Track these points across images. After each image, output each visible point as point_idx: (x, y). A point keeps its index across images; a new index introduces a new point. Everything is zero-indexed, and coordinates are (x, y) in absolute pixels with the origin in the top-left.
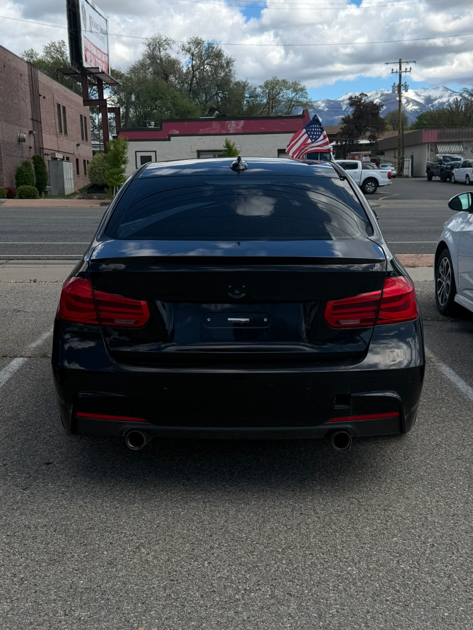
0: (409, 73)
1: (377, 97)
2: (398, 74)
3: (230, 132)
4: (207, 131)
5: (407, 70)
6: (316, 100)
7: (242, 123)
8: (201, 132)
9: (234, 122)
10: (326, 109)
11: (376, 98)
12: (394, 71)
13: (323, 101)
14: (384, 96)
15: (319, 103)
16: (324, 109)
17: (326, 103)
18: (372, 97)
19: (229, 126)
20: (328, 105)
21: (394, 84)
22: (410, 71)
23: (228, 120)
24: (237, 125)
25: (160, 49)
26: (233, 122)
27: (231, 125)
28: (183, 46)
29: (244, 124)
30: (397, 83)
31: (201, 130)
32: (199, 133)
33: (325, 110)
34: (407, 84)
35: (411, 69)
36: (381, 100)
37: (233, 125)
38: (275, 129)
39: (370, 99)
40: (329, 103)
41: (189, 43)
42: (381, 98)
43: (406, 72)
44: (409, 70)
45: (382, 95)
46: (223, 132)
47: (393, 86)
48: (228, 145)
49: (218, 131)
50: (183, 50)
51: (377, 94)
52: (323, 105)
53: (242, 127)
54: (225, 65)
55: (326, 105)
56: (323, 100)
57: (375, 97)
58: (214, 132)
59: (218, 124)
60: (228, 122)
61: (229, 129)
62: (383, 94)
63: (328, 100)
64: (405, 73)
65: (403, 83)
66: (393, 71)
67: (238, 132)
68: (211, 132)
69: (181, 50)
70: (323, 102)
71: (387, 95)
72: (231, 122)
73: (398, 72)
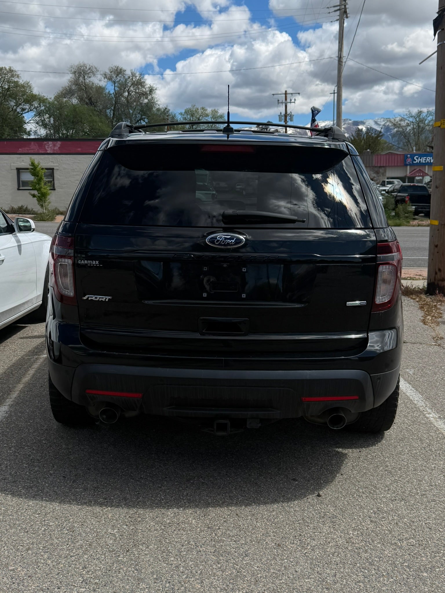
0: (294, 103)
2: (284, 105)
3: (48, 152)
4: (25, 150)
5: (291, 101)
7: (59, 143)
8: (20, 151)
9: (52, 142)
12: (281, 101)
19: (46, 147)
21: (281, 113)
22: (294, 102)
23: (45, 141)
24: (54, 146)
25: (84, 77)
26: (50, 143)
27: (49, 146)
28: (105, 75)
29: (61, 145)
30: (283, 113)
31: (20, 149)
32: (18, 152)
35: (295, 100)
37: (51, 146)
38: (91, 151)
41: (111, 72)
43: (291, 102)
44: (294, 101)
46: (41, 152)
47: (279, 116)
48: (33, 164)
49: (36, 151)
50: (104, 78)
53: (59, 148)
54: (148, 92)
58: (32, 151)
59: (36, 144)
60: (45, 142)
61: (47, 149)
64: (289, 104)
65: (288, 112)
66: (279, 102)
67: (55, 152)
68: (30, 152)
69: (103, 79)
72: (48, 143)
73: (284, 103)
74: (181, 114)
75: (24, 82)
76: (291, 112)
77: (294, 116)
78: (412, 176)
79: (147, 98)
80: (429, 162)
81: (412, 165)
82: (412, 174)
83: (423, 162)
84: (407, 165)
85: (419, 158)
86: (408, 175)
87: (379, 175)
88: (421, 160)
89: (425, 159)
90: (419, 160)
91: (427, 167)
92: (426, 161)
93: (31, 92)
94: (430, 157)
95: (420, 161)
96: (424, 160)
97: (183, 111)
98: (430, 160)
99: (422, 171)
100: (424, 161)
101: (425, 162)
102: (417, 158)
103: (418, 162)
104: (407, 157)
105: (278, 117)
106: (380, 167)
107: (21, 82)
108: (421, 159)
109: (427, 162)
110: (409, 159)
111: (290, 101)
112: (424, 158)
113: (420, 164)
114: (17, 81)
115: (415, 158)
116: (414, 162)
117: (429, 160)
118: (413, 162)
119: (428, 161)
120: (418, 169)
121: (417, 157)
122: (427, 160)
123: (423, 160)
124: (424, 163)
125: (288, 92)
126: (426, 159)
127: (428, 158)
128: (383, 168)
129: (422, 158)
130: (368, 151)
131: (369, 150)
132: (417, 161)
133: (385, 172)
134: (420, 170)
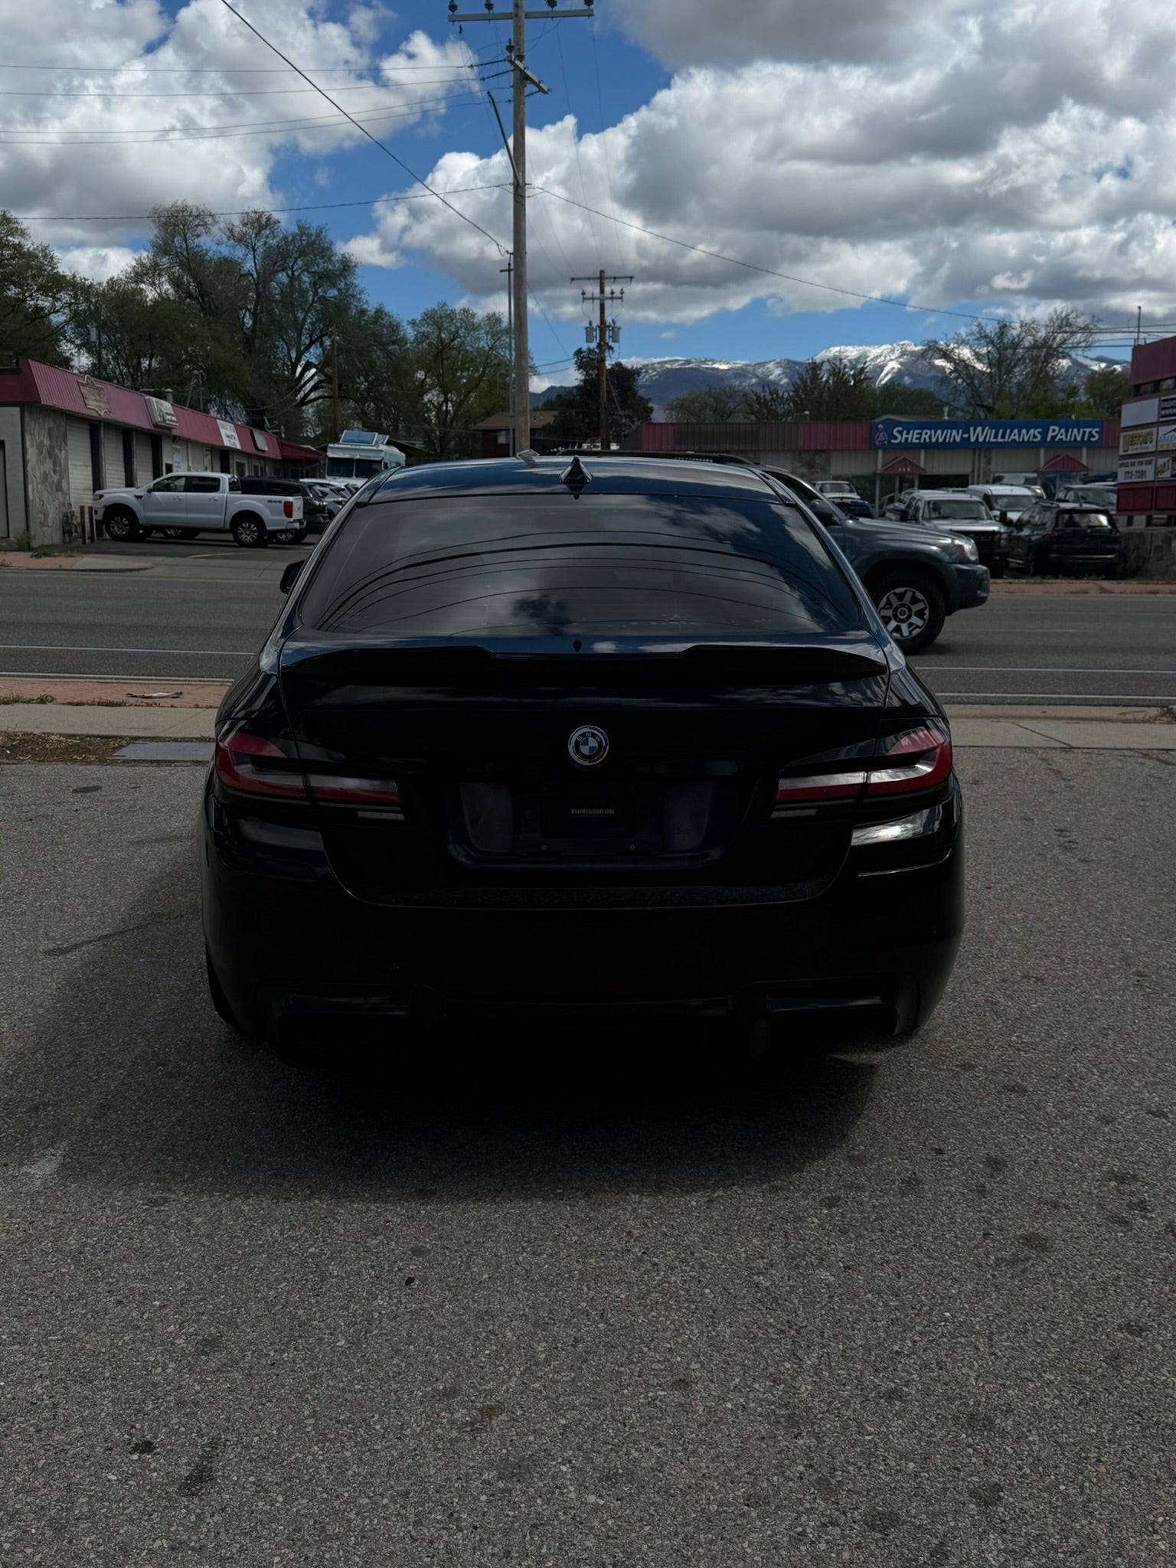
1: (893, 357)
2: (597, 302)
5: (614, 296)
6: (762, 361)
10: (785, 380)
11: (891, 360)
12: (589, 295)
13: (777, 363)
14: (907, 355)
15: (771, 366)
16: (781, 379)
17: (785, 368)
18: (882, 358)
20: (788, 371)
21: (591, 323)
22: (621, 298)
25: (186, 235)
28: (231, 231)
30: (596, 322)
33: (782, 383)
34: (617, 325)
35: (622, 293)
36: (901, 363)
39: (879, 360)
40: (790, 368)
42: (901, 360)
43: (612, 298)
44: (620, 295)
45: (903, 354)
47: (586, 328)
50: (229, 238)
51: (893, 351)
52: (778, 371)
54: (339, 273)
55: (784, 373)
56: (778, 360)
57: (888, 358)
62: (906, 351)
63: (789, 362)
64: (610, 301)
65: (608, 320)
66: (586, 295)
69: (225, 240)
70: (779, 365)
71: (912, 353)
73: (597, 298)
74: (413, 323)
75: (35, 246)
76: (613, 321)
77: (621, 331)
78: (886, 472)
79: (334, 286)
80: (928, 440)
81: (889, 448)
82: (887, 469)
83: (914, 441)
84: (876, 449)
85: (905, 432)
86: (878, 472)
87: (813, 470)
88: (910, 436)
89: (918, 434)
90: (904, 436)
91: (923, 452)
92: (920, 439)
93: (53, 268)
94: (931, 430)
95: (907, 439)
96: (915, 436)
97: (418, 317)
98: (930, 437)
99: (910, 462)
100: (917, 439)
101: (918, 441)
102: (899, 432)
103: (903, 441)
104: (877, 429)
105: (584, 331)
106: (817, 452)
107: (28, 245)
108: (908, 433)
109: (922, 440)
110: (881, 435)
111: (610, 296)
112: (916, 431)
113: (907, 446)
114: (19, 244)
115: (895, 432)
116: (893, 441)
117: (927, 437)
118: (889, 441)
119: (925, 439)
120: (902, 457)
121: (901, 429)
122: (923, 436)
123: (913, 437)
124: (915, 443)
125: (606, 275)
126: (921, 434)
127: (925, 431)
128: (823, 454)
129: (911, 432)
130: (806, 415)
131: (807, 412)
132: (901, 439)
133: (828, 461)
134: (905, 459)
